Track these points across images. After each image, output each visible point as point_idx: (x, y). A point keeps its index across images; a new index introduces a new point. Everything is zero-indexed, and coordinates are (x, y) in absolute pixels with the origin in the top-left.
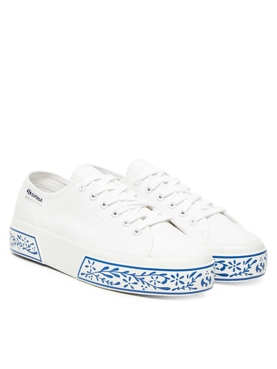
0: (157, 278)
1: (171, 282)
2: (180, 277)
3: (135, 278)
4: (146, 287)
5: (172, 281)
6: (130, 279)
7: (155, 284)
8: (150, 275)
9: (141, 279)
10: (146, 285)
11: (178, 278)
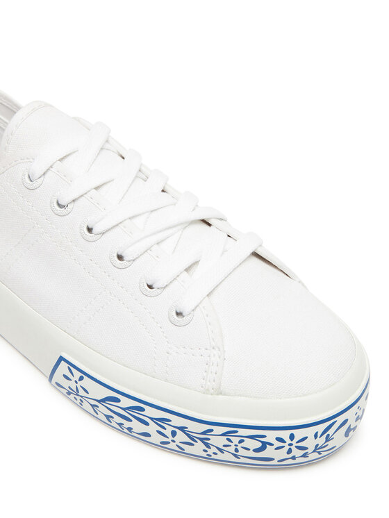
0: (241, 441)
1: (276, 449)
2: (296, 439)
3: (188, 435)
4: (215, 454)
5: (278, 448)
6: (174, 434)
7: (237, 450)
8: (224, 434)
9: (202, 440)
10: (214, 449)
11: (294, 442)
